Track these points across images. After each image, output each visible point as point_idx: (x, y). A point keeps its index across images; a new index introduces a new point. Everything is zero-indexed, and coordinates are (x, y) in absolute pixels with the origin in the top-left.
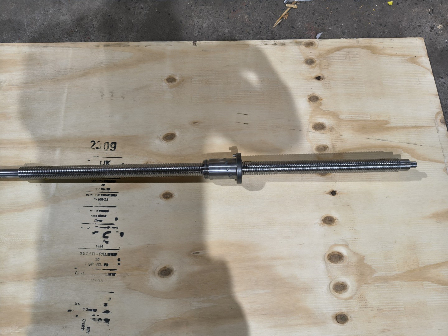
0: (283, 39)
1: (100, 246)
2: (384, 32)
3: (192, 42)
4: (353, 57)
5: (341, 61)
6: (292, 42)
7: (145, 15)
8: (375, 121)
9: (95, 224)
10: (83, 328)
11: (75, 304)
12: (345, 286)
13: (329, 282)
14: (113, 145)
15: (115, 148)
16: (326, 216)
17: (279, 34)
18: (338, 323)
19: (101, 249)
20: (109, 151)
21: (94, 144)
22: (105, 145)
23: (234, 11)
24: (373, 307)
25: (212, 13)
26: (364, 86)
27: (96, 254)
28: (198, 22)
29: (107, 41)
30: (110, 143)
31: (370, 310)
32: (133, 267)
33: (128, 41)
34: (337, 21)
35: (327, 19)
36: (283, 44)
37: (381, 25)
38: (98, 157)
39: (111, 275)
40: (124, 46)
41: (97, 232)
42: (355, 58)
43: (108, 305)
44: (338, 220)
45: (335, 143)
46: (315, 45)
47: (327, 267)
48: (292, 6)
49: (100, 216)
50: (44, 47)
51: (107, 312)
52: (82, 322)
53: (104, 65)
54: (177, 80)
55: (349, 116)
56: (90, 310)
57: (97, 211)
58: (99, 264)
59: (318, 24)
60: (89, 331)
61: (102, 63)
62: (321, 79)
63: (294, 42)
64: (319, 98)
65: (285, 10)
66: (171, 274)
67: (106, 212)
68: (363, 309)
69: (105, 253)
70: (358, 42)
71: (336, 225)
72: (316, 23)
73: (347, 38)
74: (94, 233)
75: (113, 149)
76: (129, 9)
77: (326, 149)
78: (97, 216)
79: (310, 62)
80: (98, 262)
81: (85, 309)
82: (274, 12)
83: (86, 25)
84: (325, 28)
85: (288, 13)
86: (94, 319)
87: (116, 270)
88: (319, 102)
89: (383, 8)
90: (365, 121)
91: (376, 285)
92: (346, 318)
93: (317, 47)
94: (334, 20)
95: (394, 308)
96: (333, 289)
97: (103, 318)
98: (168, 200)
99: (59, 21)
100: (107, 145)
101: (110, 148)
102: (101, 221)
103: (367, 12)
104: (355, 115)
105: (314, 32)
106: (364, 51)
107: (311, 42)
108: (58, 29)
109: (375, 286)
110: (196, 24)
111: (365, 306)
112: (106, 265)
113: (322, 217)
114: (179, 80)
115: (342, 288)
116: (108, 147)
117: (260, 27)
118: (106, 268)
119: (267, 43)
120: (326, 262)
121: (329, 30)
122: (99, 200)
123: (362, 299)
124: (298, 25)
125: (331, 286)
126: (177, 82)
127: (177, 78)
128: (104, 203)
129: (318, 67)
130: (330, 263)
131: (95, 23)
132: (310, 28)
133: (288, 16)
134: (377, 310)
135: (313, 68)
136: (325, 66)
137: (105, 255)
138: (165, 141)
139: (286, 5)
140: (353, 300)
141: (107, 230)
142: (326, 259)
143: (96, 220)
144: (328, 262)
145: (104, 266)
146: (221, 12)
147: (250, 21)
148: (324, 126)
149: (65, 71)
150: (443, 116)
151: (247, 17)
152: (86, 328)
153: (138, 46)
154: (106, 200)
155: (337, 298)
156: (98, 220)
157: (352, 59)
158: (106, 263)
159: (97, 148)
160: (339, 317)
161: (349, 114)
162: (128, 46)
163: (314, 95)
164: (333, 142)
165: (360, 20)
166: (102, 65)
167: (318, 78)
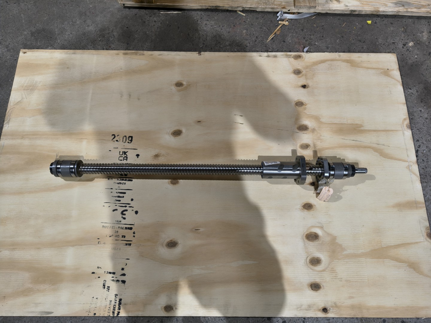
0: (275, 52)
1: (118, 221)
2: (363, 48)
3: (198, 52)
4: (334, 69)
5: (324, 72)
6: (282, 55)
7: (158, 28)
8: (350, 124)
9: (115, 203)
10: (104, 287)
11: (98, 268)
12: (319, 261)
13: (306, 256)
14: (130, 139)
15: (131, 141)
16: (306, 203)
17: (272, 47)
18: (313, 290)
19: (120, 224)
20: (127, 144)
21: (115, 137)
22: (123, 138)
23: (234, 26)
24: (342, 279)
25: (215, 27)
26: (343, 94)
27: (115, 228)
28: (203, 35)
29: (125, 50)
30: (127, 137)
31: (339, 281)
32: (145, 239)
33: (143, 50)
34: (323, 36)
35: (313, 35)
36: (275, 56)
37: (360, 41)
38: (117, 148)
39: (128, 245)
40: (140, 55)
41: (116, 210)
42: (336, 69)
43: (124, 269)
44: (315, 207)
45: (316, 142)
46: (302, 58)
47: (305, 244)
48: (284, 23)
49: (119, 197)
50: (73, 53)
51: (124, 275)
52: (103, 282)
53: (123, 71)
54: (184, 85)
55: (329, 119)
56: (110, 273)
57: (117, 192)
58: (118, 236)
59: (306, 39)
60: (109, 289)
61: (121, 69)
62: (306, 88)
63: (284, 55)
64: (304, 104)
65: (278, 26)
66: (177, 246)
67: (123, 194)
68: (334, 280)
69: (123, 227)
70: (340, 56)
71: (313, 210)
72: (304, 38)
73: (330, 52)
74: (114, 210)
75: (130, 142)
76: (144, 22)
77: (308, 147)
78: (116, 196)
79: (298, 72)
80: (117, 234)
81: (106, 272)
82: (268, 28)
83: (108, 35)
84: (312, 43)
85: (280, 29)
86: (113, 280)
87: (132, 241)
88: (304, 107)
89: (363, 26)
90: (342, 124)
91: (345, 260)
92: (319, 286)
93: (304, 60)
94: (320, 36)
95: (359, 280)
96: (310, 262)
97: (120, 280)
98: (175, 185)
99: (84, 31)
100: (125, 138)
101: (127, 141)
102: (120, 201)
103: (348, 29)
104: (333, 119)
105: (302, 46)
106: (345, 64)
107: (299, 55)
108: (84, 38)
109: (344, 262)
110: (201, 37)
111: (335, 278)
112: (124, 237)
113: (303, 203)
114: (186, 85)
115: (317, 262)
116: (126, 140)
117: (256, 41)
118: (123, 239)
119: (262, 55)
120: (304, 240)
121: (315, 44)
122: (118, 183)
123: (333, 272)
124: (288, 40)
125: (308, 260)
126: (184, 86)
127: (184, 83)
128: (122, 186)
129: (304, 77)
130: (308, 241)
131: (115, 34)
132: (299, 42)
133: (280, 31)
134: (345, 281)
135: (300, 77)
136: (310, 76)
137: (122, 228)
138: (173, 136)
139: (279, 22)
140: (325, 272)
141: (124, 208)
142: (304, 238)
143: (116, 200)
144: (306, 240)
145: (122, 237)
146: (223, 26)
147: (247, 35)
148: (307, 127)
149: (90, 74)
150: (409, 121)
151: (245, 32)
152: (106, 287)
153: (152, 55)
154: (124, 184)
155: (312, 270)
156: (117, 200)
157: (333, 70)
158: (124, 235)
159: (117, 141)
160: (313, 286)
161: (329, 118)
162: (143, 54)
163: (300, 101)
164: (314, 141)
165: (342, 37)
166: (121, 70)
167: (304, 86)
